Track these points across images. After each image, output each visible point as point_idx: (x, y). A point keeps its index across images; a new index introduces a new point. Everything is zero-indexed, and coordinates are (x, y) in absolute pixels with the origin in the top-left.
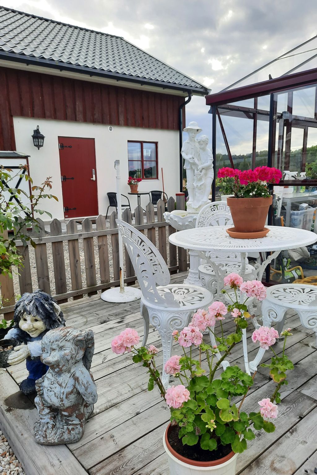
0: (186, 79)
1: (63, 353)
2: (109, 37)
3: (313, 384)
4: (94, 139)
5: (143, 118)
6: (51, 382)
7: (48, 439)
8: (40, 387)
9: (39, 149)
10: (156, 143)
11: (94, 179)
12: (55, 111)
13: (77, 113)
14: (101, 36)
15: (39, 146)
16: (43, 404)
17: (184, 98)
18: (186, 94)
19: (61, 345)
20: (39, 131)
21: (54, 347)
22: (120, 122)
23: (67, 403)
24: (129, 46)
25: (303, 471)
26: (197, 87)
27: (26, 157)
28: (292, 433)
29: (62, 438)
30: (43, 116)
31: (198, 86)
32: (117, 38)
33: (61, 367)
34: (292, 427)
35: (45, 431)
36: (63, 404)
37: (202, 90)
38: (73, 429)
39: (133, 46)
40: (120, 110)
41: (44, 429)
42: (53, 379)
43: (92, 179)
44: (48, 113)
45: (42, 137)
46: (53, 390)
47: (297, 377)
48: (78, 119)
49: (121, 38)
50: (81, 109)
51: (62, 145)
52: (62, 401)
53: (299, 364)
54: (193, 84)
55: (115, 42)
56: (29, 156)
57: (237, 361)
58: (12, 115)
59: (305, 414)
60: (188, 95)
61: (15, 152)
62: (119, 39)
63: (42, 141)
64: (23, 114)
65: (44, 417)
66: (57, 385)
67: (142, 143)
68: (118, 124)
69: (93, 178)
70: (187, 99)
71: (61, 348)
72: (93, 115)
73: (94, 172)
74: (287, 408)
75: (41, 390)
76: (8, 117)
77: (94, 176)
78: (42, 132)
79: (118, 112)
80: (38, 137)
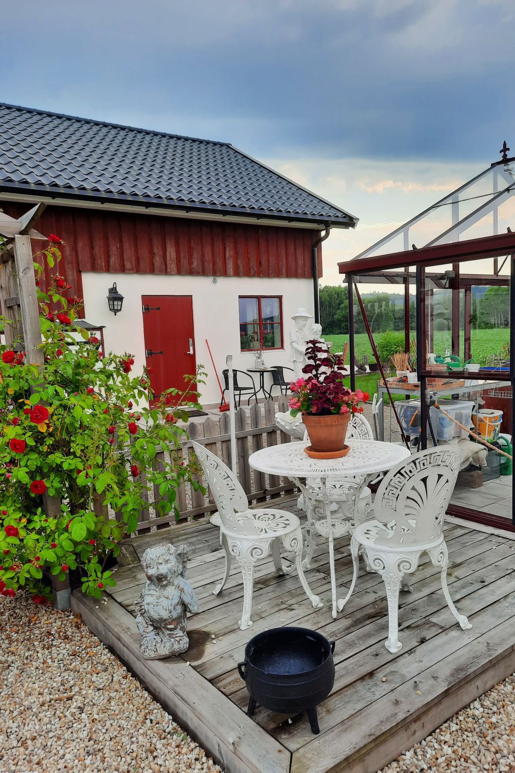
0: (322, 205)
1: (169, 566)
2: (210, 145)
3: (445, 613)
4: (192, 296)
5: (260, 263)
6: (157, 597)
7: (159, 652)
8: (141, 606)
9: (115, 315)
10: (280, 298)
11: (191, 352)
12: (138, 260)
13: (168, 262)
14: (198, 144)
15: (116, 311)
16: (147, 623)
17: (320, 231)
18: (322, 226)
19: (167, 558)
20: (116, 289)
21: (160, 561)
22: (228, 271)
23: (175, 614)
24: (239, 157)
25: (413, 682)
26: (337, 216)
27: (100, 329)
28: (410, 654)
29: (173, 649)
30: (122, 270)
31: (339, 215)
32: (222, 145)
33: (168, 579)
34: (412, 649)
35: (155, 646)
36: (172, 615)
37: (345, 220)
38: (181, 640)
39: (245, 156)
40: (227, 255)
41: (154, 644)
42: (158, 594)
43: (188, 353)
44: (128, 265)
45: (121, 299)
46: (159, 604)
47: (429, 606)
48: (169, 270)
49: (228, 146)
50: (174, 255)
51: (147, 307)
52: (171, 612)
53: (434, 594)
54: (332, 213)
55: (219, 153)
56: (104, 327)
57: (366, 590)
58: (81, 270)
59: (427, 638)
60: (325, 228)
61: (83, 320)
62: (224, 148)
63: (120, 303)
64: (94, 268)
65: (149, 635)
66: (163, 599)
67: (259, 298)
68: (225, 274)
69: (189, 351)
70: (323, 233)
71: (167, 561)
72: (190, 263)
73: (191, 342)
74: (411, 634)
75: (143, 609)
76: (75, 273)
77: (191, 348)
78: (120, 291)
79: (225, 256)
80: (115, 298)
